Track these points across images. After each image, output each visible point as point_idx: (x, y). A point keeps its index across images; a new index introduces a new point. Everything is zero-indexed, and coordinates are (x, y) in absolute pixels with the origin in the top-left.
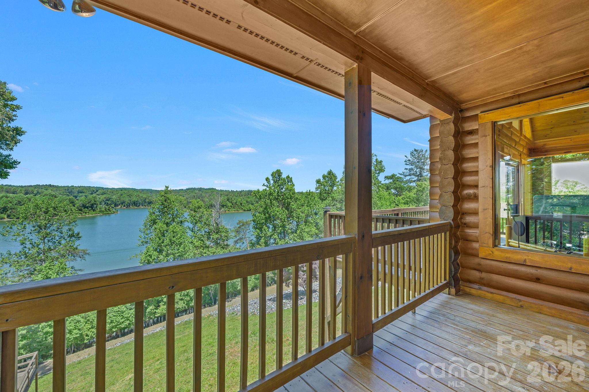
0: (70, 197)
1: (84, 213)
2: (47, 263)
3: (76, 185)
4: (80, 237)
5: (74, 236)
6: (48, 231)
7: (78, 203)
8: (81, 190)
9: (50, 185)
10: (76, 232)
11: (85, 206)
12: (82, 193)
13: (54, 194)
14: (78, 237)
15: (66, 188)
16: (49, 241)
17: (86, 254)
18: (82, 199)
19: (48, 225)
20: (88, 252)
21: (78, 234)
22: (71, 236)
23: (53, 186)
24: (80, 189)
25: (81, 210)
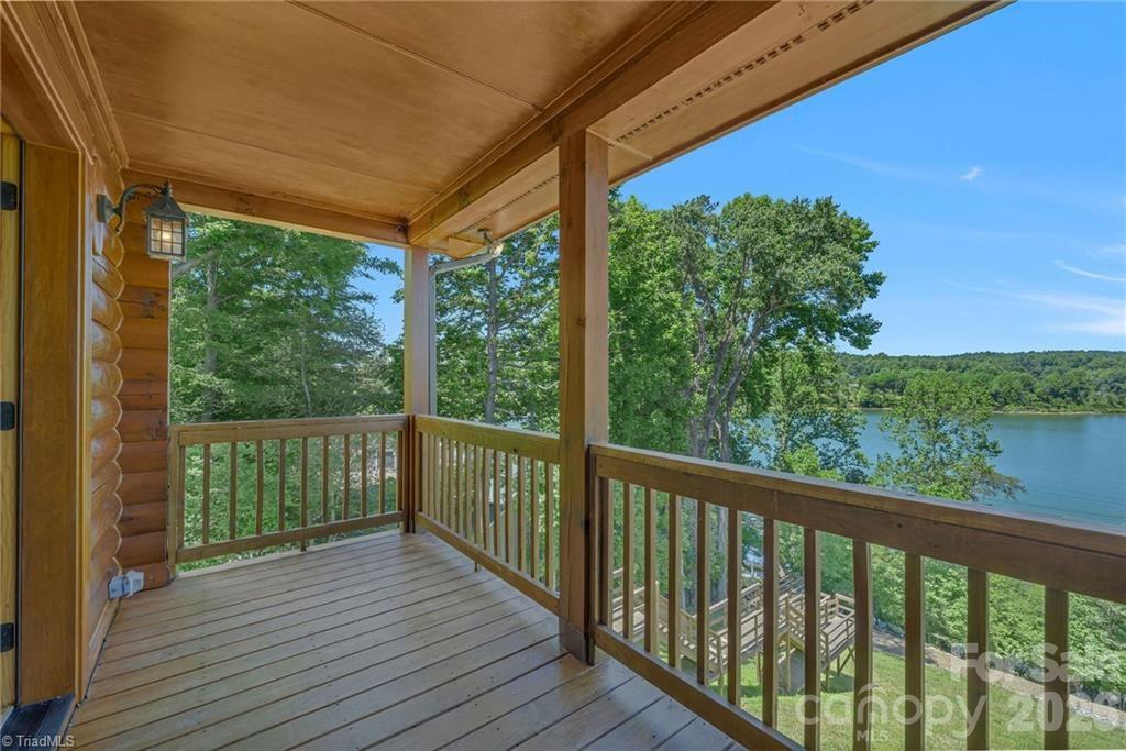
0: (1024, 374)
1: (1053, 406)
2: (935, 485)
3: (1039, 349)
4: (999, 452)
5: (986, 447)
6: (942, 431)
7: (1041, 386)
8: (1050, 360)
9: (988, 353)
10: (991, 440)
11: (1056, 394)
12: (1051, 365)
13: (994, 368)
14: (995, 450)
15: (1018, 357)
16: (942, 448)
17: (1016, 487)
18: (1050, 379)
19: (941, 422)
20: (1020, 484)
21: (994, 446)
22: (982, 447)
23: (994, 354)
24: (1049, 357)
25: (1047, 401)
